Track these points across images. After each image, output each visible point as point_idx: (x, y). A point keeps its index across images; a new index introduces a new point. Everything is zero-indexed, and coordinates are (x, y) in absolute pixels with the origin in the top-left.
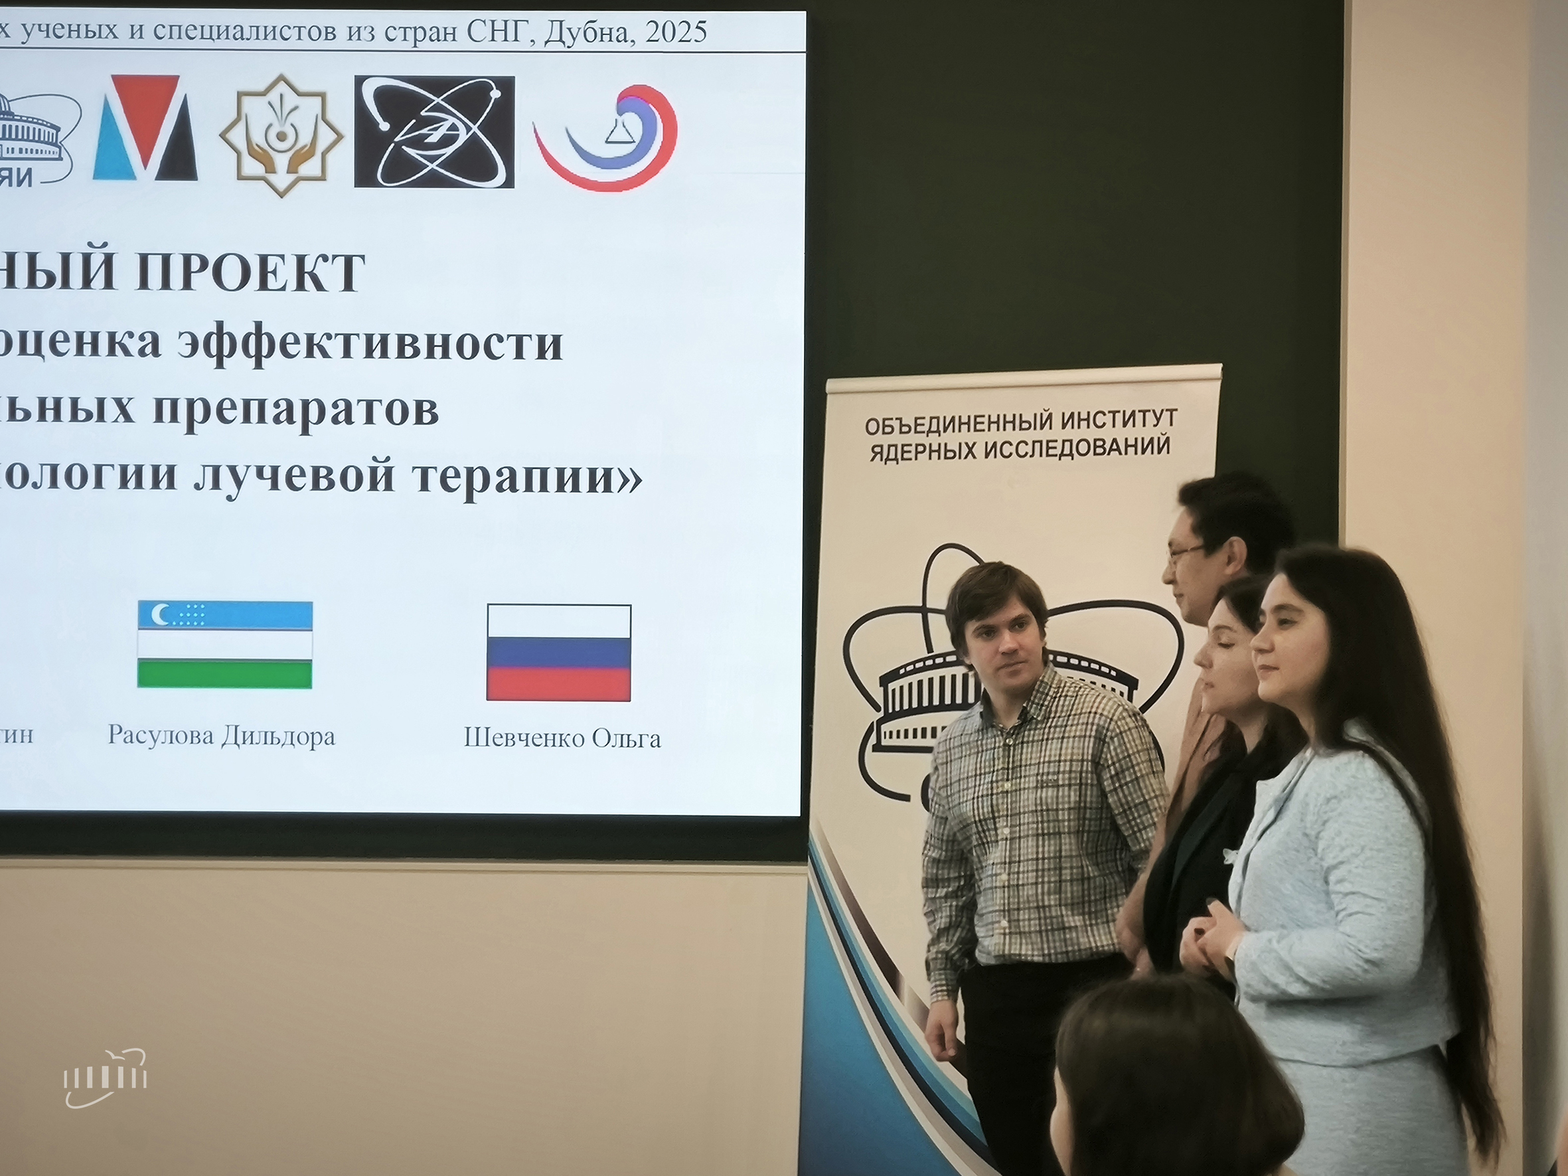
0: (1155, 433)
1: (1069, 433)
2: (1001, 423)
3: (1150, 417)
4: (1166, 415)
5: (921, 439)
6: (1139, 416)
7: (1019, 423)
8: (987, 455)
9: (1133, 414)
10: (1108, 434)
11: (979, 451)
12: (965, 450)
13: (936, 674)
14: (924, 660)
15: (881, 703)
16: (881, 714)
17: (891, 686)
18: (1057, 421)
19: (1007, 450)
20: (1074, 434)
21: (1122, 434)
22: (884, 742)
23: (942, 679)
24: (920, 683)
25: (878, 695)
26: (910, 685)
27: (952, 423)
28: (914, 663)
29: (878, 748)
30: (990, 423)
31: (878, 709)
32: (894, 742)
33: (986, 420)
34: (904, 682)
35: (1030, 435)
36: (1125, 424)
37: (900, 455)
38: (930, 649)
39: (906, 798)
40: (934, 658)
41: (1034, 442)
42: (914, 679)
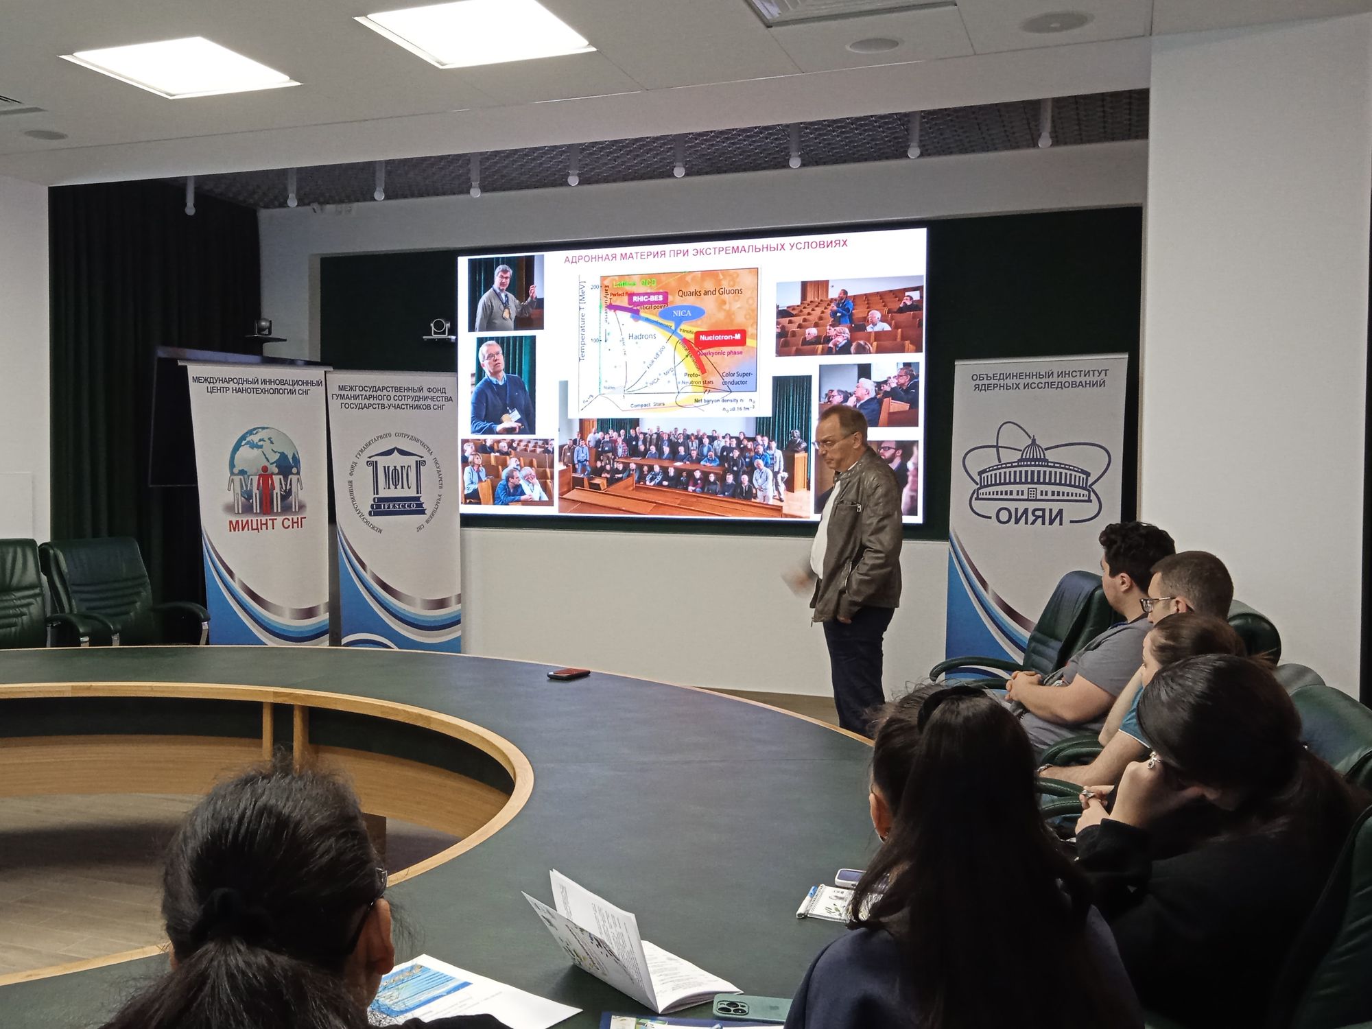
0: (1099, 379)
1: (1060, 379)
2: (1031, 375)
3: (1096, 373)
4: (1103, 372)
5: (996, 382)
6: (1091, 373)
7: (1038, 375)
8: (1025, 388)
9: (1089, 371)
10: (1078, 380)
11: (1021, 386)
12: (1015, 386)
13: (1002, 471)
14: (997, 466)
15: (979, 482)
16: (979, 486)
17: (983, 476)
18: (1055, 375)
19: (1033, 386)
20: (1063, 380)
21: (1083, 379)
22: (980, 497)
23: (1005, 473)
24: (996, 474)
25: (977, 479)
26: (991, 475)
27: (1009, 376)
28: (993, 467)
29: (976, 499)
30: (1026, 375)
31: (977, 484)
32: (985, 496)
33: (1024, 375)
34: (989, 474)
35: (1043, 380)
36: (1085, 376)
37: (987, 388)
38: (1000, 461)
39: (990, 518)
40: (1002, 464)
41: (1045, 383)
42: (993, 473)
